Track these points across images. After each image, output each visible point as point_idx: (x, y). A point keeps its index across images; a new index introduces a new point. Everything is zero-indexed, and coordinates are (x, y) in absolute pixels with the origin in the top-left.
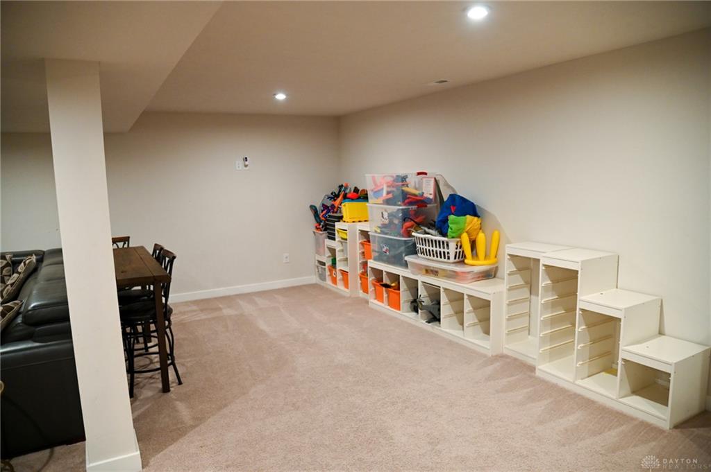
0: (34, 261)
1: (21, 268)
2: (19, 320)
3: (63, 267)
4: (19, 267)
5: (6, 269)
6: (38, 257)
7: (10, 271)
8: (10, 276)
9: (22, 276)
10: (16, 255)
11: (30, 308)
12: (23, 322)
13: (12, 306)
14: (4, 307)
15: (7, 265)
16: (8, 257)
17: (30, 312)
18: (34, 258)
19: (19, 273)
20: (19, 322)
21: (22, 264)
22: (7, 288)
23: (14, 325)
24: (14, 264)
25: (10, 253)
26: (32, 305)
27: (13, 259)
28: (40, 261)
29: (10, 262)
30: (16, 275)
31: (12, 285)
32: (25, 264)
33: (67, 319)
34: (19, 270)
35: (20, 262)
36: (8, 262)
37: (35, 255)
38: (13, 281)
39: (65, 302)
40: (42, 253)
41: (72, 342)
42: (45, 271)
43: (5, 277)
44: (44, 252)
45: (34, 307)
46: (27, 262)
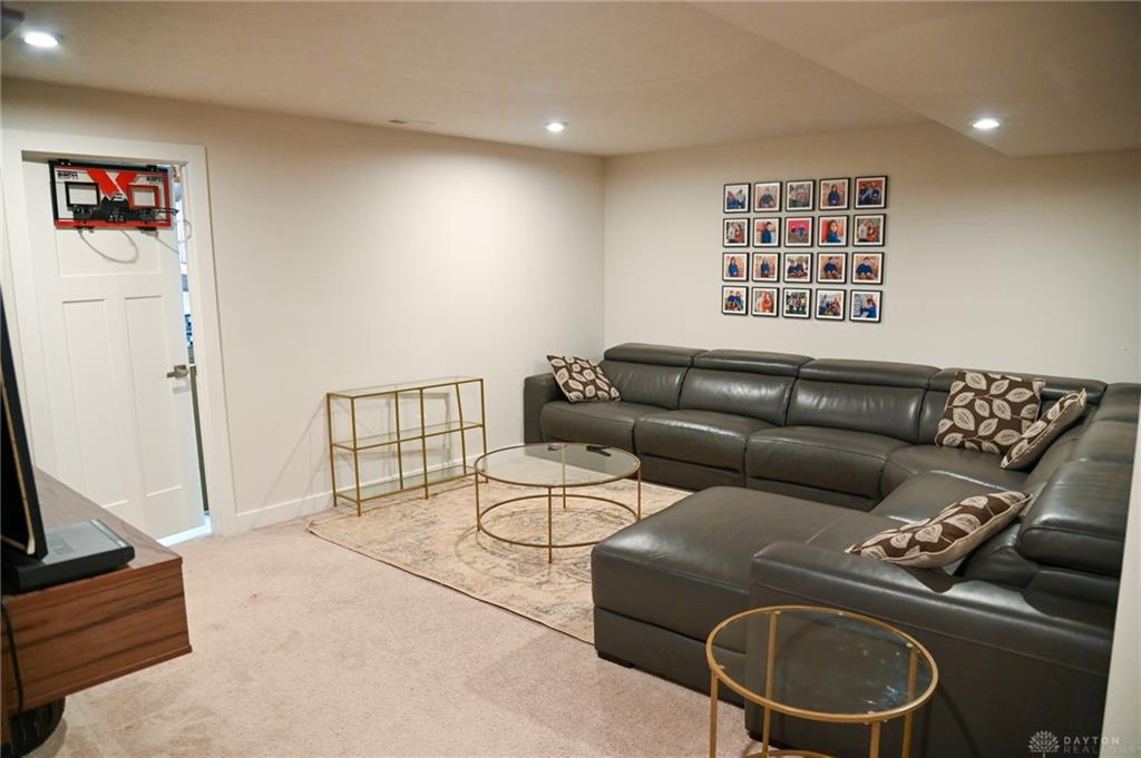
0: (1082, 402)
1: (1054, 412)
2: (1011, 539)
3: (1136, 430)
4: (1051, 410)
5: (1029, 406)
6: (1092, 395)
7: (1034, 412)
8: (1033, 421)
9: (1051, 427)
10: (1051, 383)
11: (1036, 522)
12: (1015, 547)
13: (1007, 501)
14: (990, 498)
15: (1032, 400)
16: (1036, 385)
17: (1034, 532)
18: (1083, 397)
19: (1048, 422)
20: (1010, 544)
21: (1057, 405)
22: (1021, 444)
23: (997, 548)
24: (1046, 400)
25: (1042, 378)
26: (1045, 517)
27: (1045, 389)
28: (1093, 403)
29: (1038, 395)
30: (1040, 424)
31: (1031, 440)
32: (1062, 407)
33: (1114, 572)
34: (1049, 417)
35: (1055, 398)
36: (1034, 395)
37: (1087, 391)
38: (1034, 434)
39: (1119, 534)
40: (1102, 389)
41: (1110, 638)
42: (1098, 430)
43: (1024, 421)
44: (1106, 387)
45: (1046, 523)
46: (1067, 403)
